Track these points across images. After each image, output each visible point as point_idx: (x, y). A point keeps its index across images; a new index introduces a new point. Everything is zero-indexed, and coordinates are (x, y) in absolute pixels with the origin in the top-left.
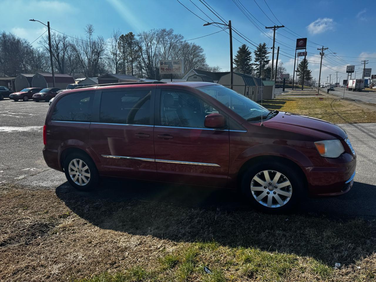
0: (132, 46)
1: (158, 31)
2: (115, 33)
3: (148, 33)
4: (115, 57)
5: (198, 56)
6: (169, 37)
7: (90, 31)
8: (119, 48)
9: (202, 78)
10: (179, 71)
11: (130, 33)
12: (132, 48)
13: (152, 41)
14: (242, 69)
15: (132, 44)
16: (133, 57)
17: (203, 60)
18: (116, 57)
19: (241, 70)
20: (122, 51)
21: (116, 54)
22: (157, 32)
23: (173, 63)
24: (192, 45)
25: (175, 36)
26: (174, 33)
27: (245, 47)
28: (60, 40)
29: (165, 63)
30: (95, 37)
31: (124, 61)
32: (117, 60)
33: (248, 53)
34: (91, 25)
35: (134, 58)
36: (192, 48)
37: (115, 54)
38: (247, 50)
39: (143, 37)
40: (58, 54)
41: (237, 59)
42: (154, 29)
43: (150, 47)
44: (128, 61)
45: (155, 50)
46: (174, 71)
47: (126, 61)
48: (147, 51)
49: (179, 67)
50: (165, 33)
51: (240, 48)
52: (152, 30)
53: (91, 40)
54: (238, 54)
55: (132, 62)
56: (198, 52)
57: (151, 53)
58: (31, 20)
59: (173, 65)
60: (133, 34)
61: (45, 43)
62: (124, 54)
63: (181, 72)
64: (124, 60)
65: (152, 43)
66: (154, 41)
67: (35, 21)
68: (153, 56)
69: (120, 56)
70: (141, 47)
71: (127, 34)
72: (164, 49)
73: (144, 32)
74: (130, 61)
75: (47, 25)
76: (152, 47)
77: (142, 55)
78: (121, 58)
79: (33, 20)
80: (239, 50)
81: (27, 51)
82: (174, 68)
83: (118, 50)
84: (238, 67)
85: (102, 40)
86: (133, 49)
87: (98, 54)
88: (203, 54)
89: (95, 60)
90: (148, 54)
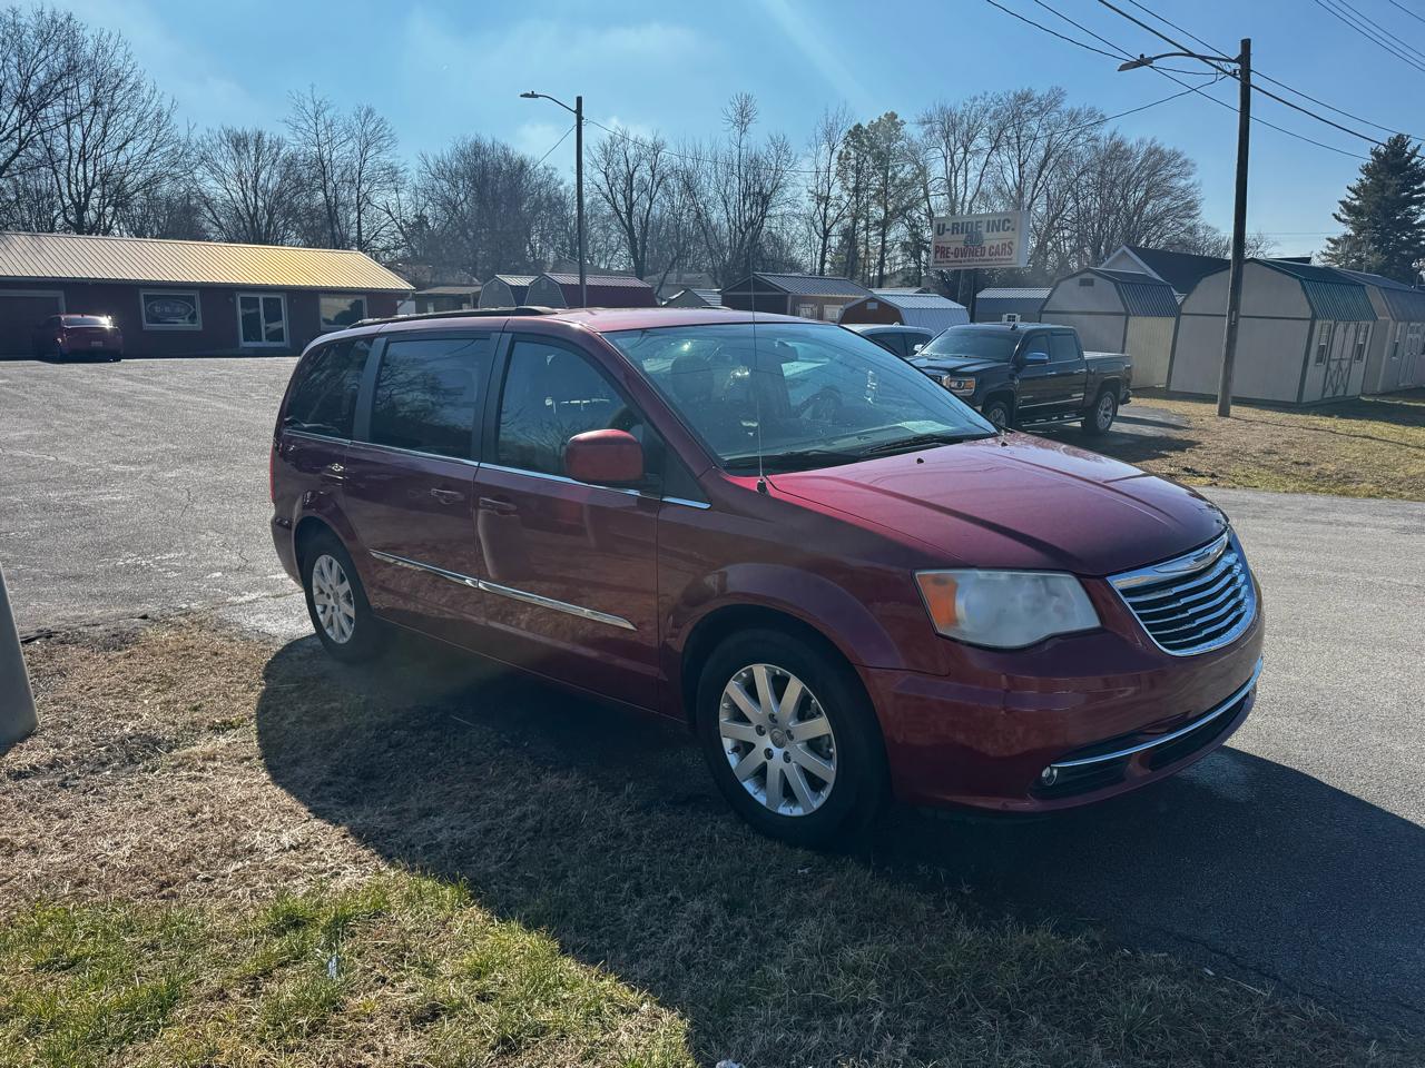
0: (891, 163)
1: (1001, 100)
2: (830, 121)
3: (960, 108)
4: (822, 210)
5: (1167, 193)
6: (1044, 122)
7: (743, 117)
8: (841, 174)
9: (1116, 283)
10: (1007, 257)
11: (886, 115)
12: (890, 174)
13: (971, 141)
14: (1381, 245)
15: (891, 157)
16: (890, 208)
17: (1190, 208)
18: (825, 209)
19: (1371, 247)
20: (851, 185)
21: (828, 197)
22: (997, 104)
23: (983, 229)
24: (1145, 148)
25: (1070, 114)
26: (1067, 105)
27: (1404, 146)
28: (640, 158)
29: (956, 228)
30: (758, 139)
31: (854, 226)
32: (828, 221)
33: (1414, 174)
34: (747, 97)
35: (895, 209)
36: (1145, 160)
37: (823, 199)
38: (1413, 161)
39: (937, 127)
40: (632, 205)
41: (1357, 203)
42: (986, 93)
43: (963, 167)
44: (872, 221)
45: (982, 175)
46: (987, 256)
47: (862, 223)
48: (949, 181)
49: (1007, 242)
50: (1028, 107)
51: (1375, 153)
52: (975, 99)
53: (744, 152)
54: (1363, 177)
55: (884, 225)
56: (1172, 176)
57: (961, 189)
58: (526, 95)
59: (984, 233)
60: (898, 120)
61: (595, 170)
62: (857, 196)
63: (1013, 262)
64: (855, 221)
65: (972, 148)
66: (981, 142)
67: (537, 96)
68: (968, 198)
69: (843, 205)
70: (925, 168)
71: (876, 121)
72: (1016, 171)
73: (943, 110)
74: (877, 223)
75: (575, 109)
76: (971, 164)
77: (926, 196)
78: (846, 213)
79: (533, 95)
80: (1369, 159)
81: (549, 198)
82: (987, 245)
83: (838, 184)
84: (1358, 234)
85: (782, 148)
86: (895, 175)
87: (764, 200)
88: (1191, 182)
89: (752, 222)
90: (950, 195)
